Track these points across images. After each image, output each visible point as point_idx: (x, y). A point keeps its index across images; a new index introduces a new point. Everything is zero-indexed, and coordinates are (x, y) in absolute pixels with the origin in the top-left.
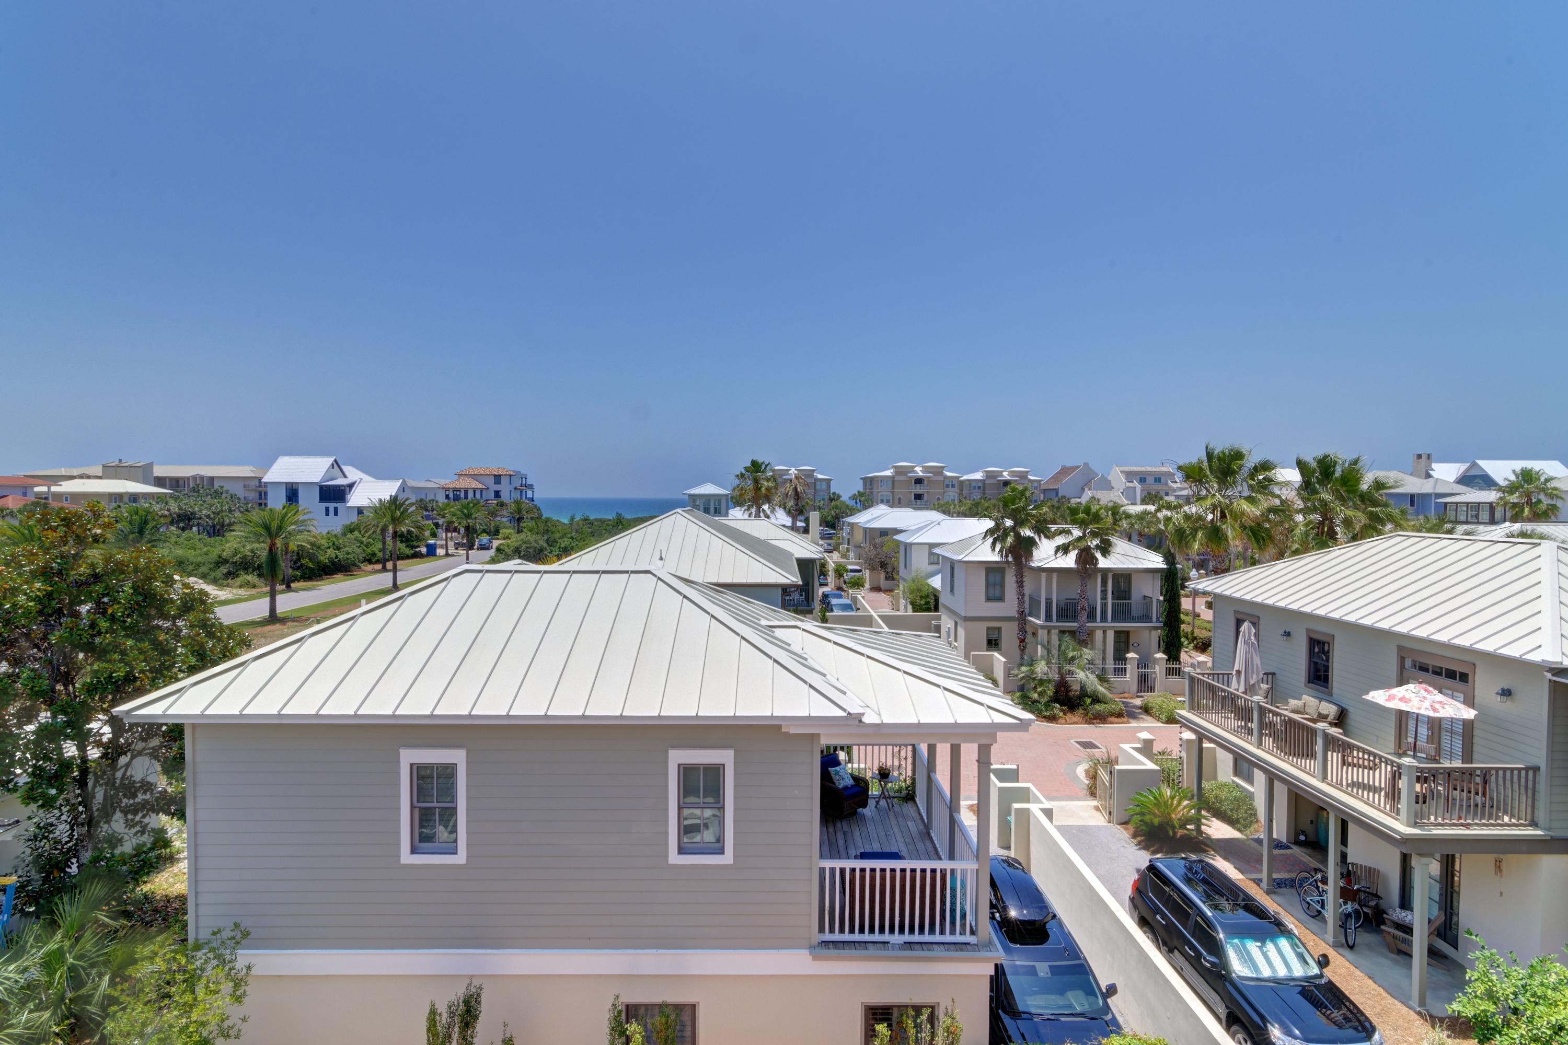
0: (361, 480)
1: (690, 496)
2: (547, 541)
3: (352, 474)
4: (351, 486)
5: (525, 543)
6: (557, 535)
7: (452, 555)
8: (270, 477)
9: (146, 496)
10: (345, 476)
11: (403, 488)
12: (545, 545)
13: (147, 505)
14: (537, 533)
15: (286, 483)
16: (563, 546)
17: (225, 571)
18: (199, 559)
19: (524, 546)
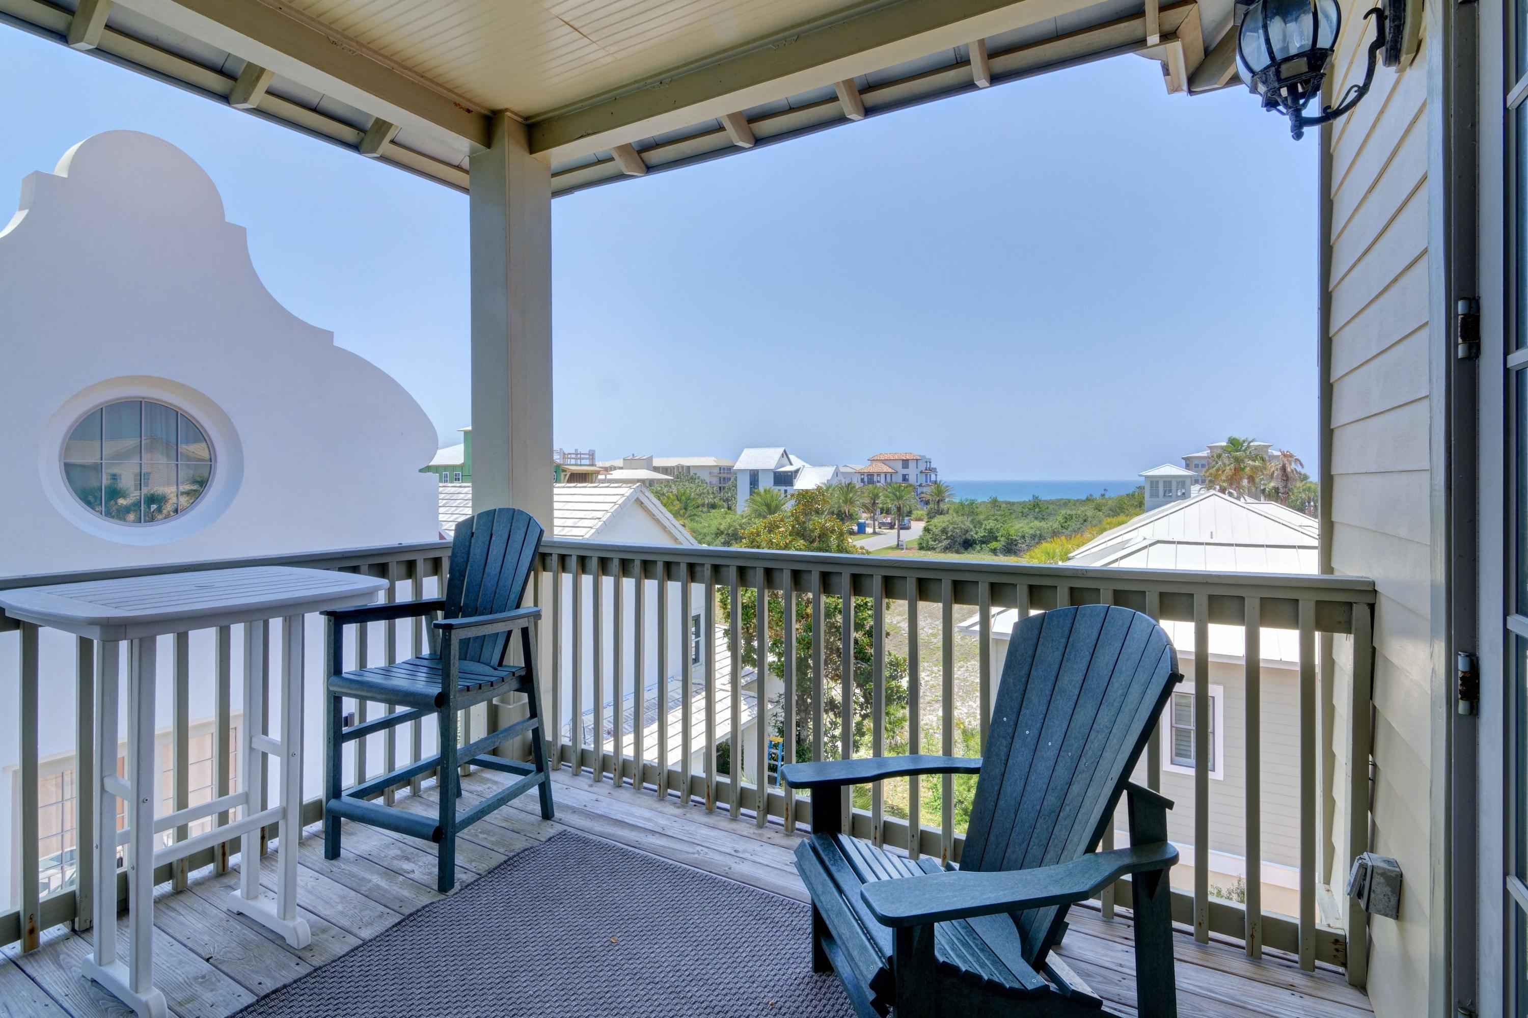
0: (804, 466)
1: (1147, 477)
2: (972, 521)
3: (797, 463)
4: (797, 471)
5: (952, 524)
6: (981, 517)
7: (879, 534)
8: (737, 466)
9: (660, 481)
10: (791, 464)
11: (836, 473)
12: (971, 526)
13: (659, 489)
14: (963, 515)
15: (750, 470)
16: (988, 527)
17: (723, 541)
18: (705, 530)
19: (951, 527)
